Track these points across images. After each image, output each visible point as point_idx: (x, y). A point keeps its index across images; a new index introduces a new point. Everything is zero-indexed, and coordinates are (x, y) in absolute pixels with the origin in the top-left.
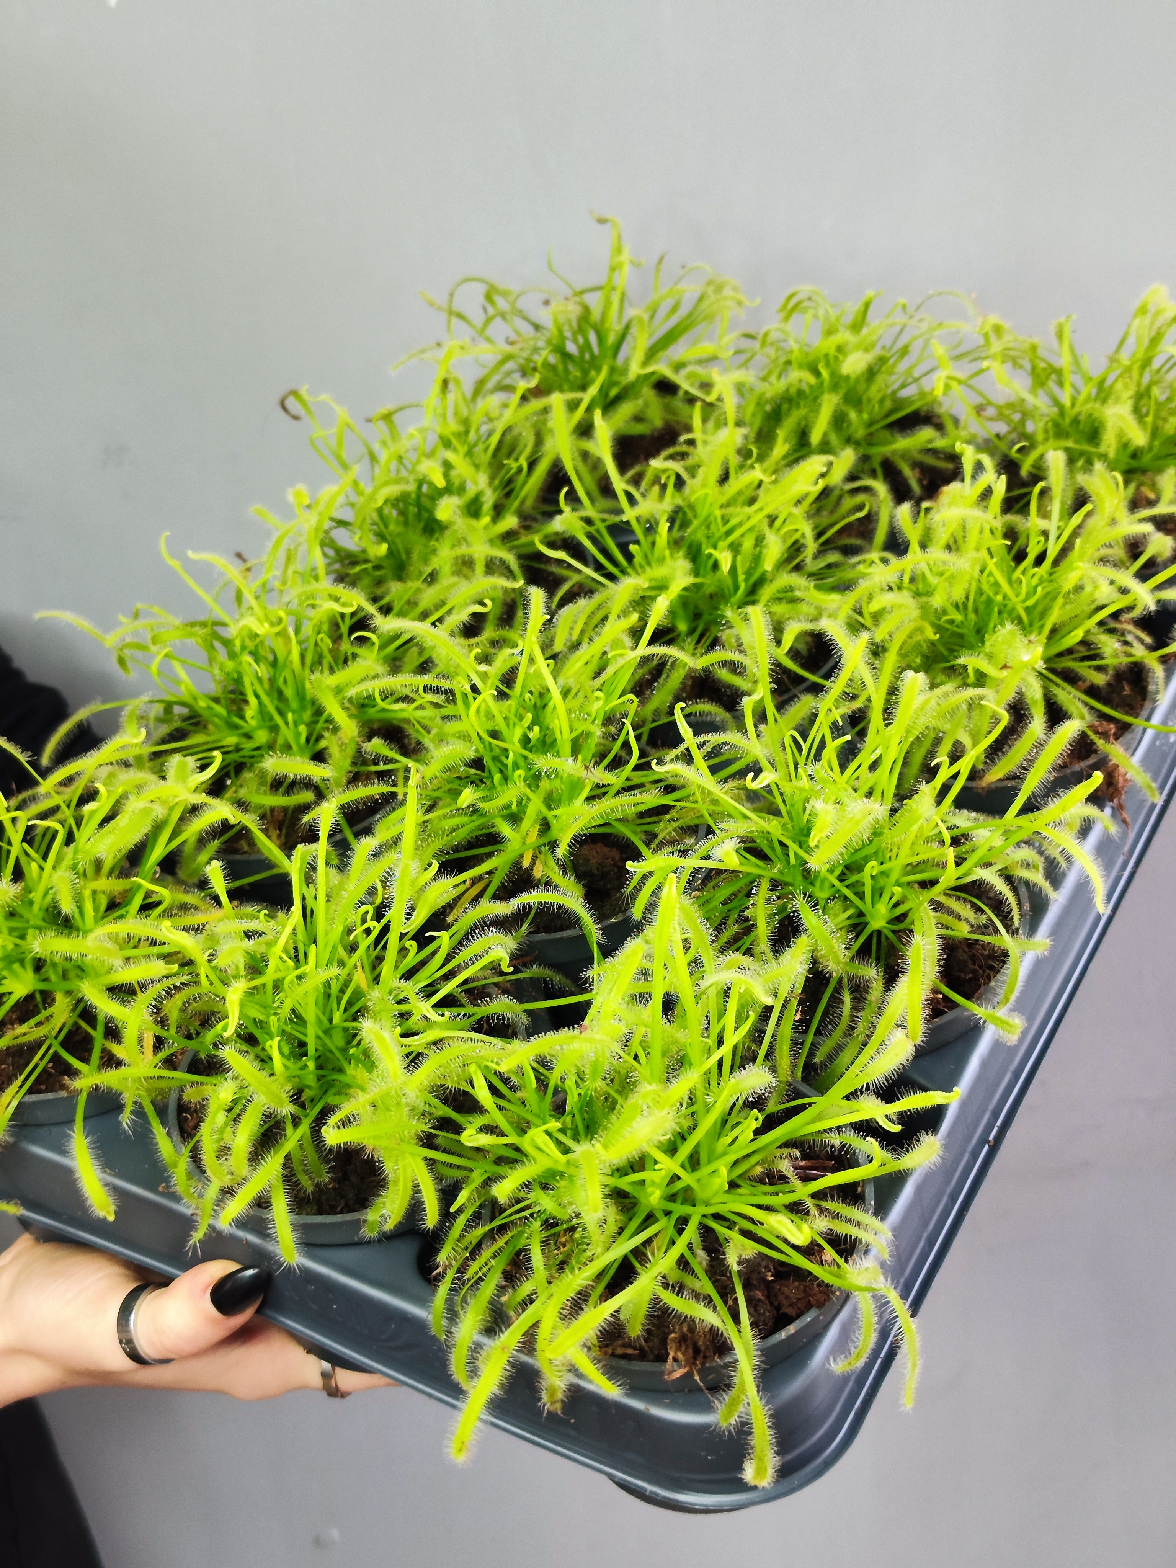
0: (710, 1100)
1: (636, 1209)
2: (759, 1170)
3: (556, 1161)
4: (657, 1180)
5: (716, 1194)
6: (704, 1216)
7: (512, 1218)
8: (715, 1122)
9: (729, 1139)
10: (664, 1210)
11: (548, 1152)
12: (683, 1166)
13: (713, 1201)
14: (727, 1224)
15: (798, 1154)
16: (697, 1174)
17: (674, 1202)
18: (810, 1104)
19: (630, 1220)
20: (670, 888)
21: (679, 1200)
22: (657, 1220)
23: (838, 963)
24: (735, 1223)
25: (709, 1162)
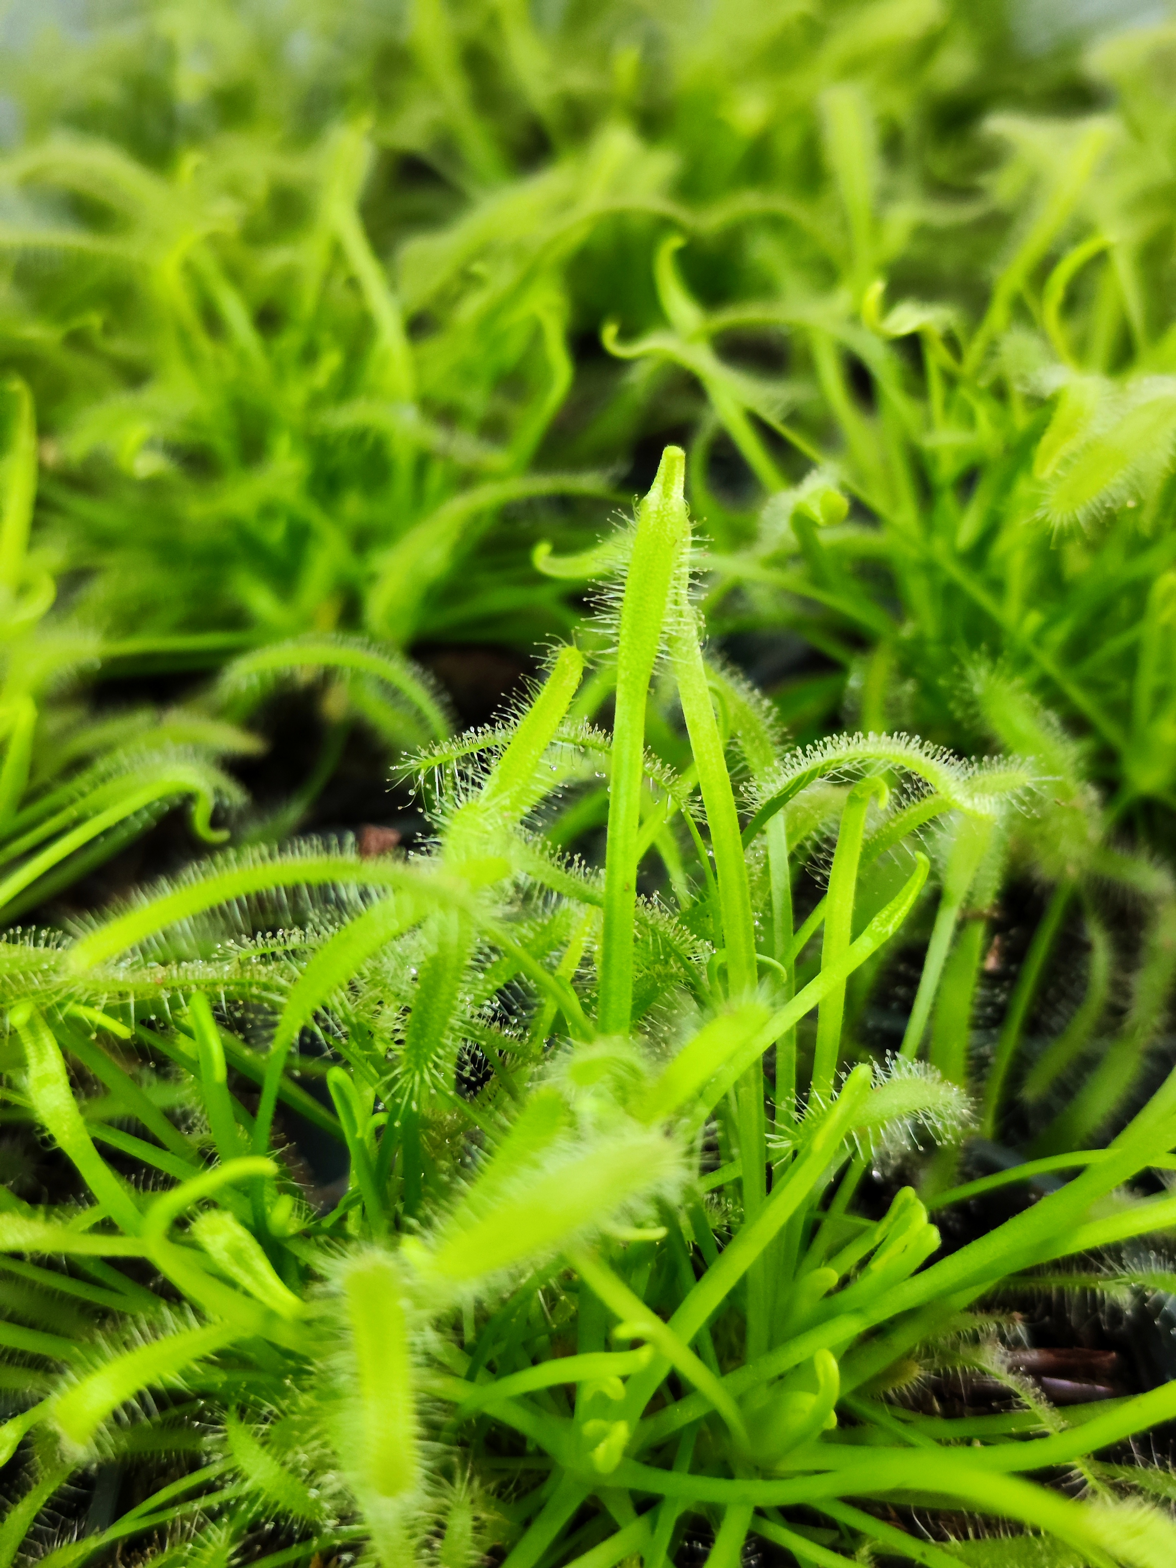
0: (782, 1145)
1: (545, 1491)
2: (917, 1373)
3: (271, 1315)
4: (615, 1390)
5: (799, 1441)
6: (759, 1512)
7: (176, 1512)
8: (791, 1222)
9: (831, 1275)
10: (633, 1494)
11: (246, 1281)
12: (696, 1348)
13: (785, 1466)
14: (831, 1536)
15: (1020, 1329)
16: (742, 1377)
17: (668, 1466)
18: (1074, 1173)
19: (527, 1523)
20: (666, 494)
21: (685, 1459)
22: (612, 1530)
23: (1083, 840)
24: (855, 1536)
25: (773, 1344)
